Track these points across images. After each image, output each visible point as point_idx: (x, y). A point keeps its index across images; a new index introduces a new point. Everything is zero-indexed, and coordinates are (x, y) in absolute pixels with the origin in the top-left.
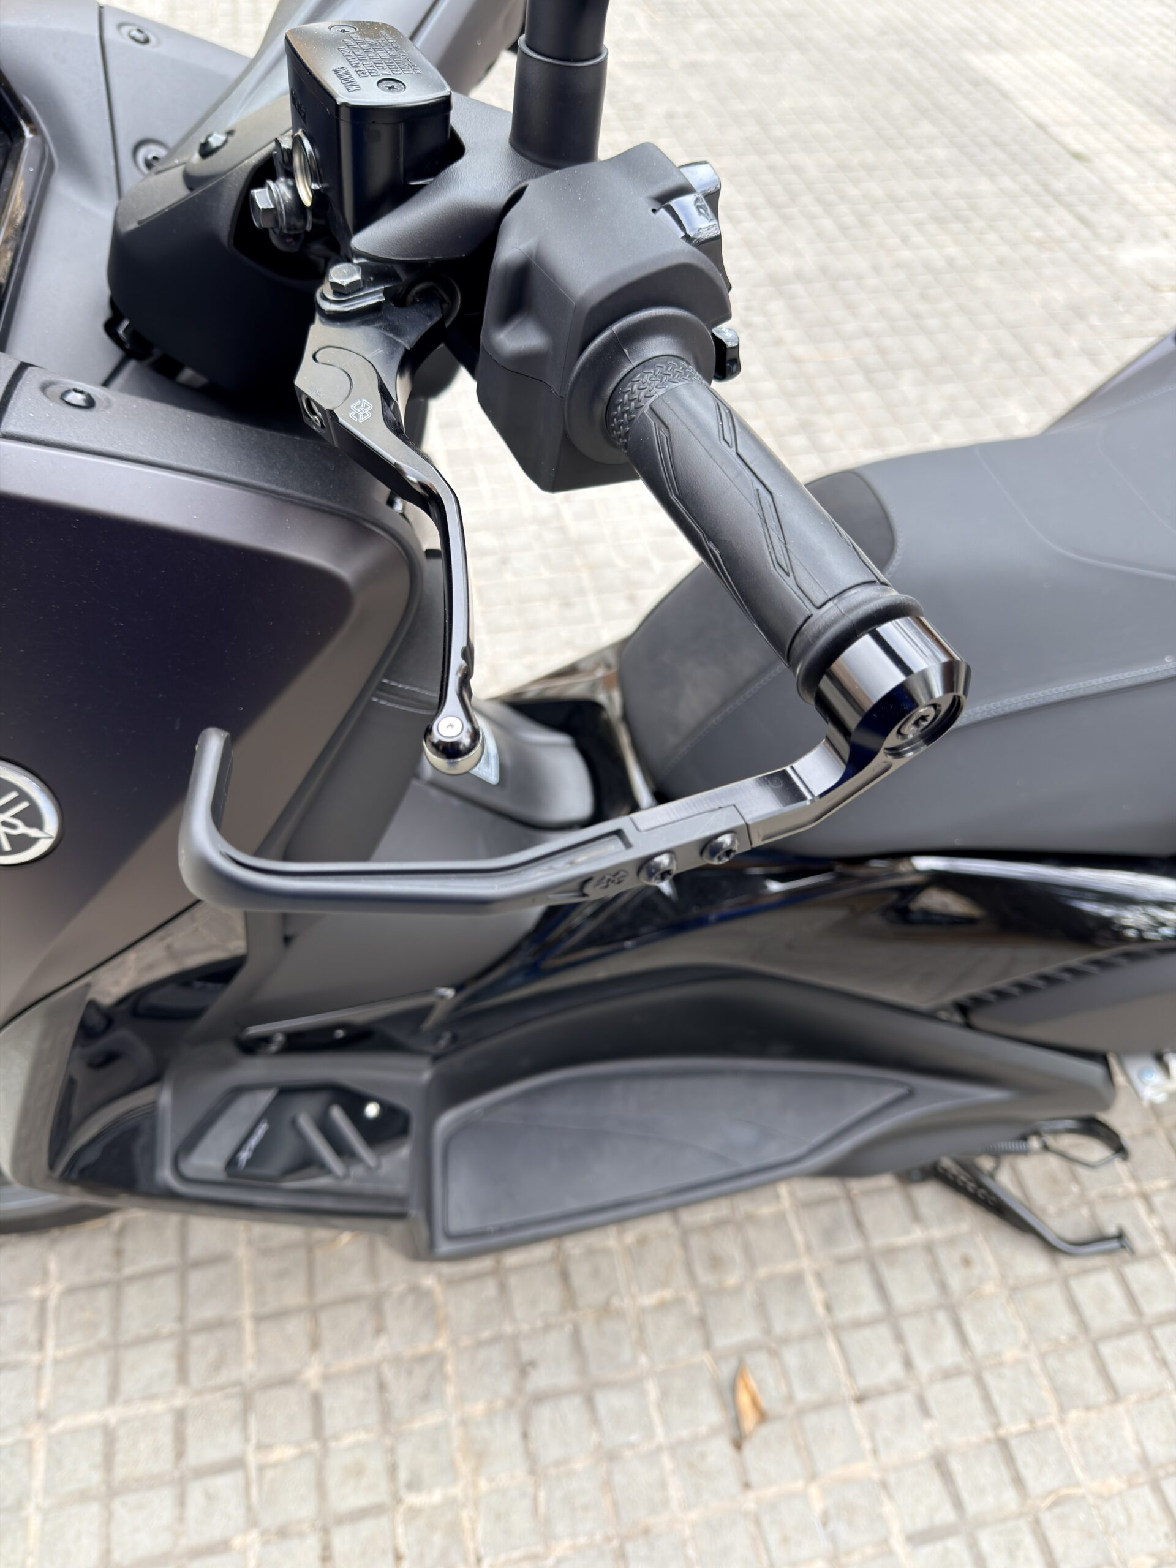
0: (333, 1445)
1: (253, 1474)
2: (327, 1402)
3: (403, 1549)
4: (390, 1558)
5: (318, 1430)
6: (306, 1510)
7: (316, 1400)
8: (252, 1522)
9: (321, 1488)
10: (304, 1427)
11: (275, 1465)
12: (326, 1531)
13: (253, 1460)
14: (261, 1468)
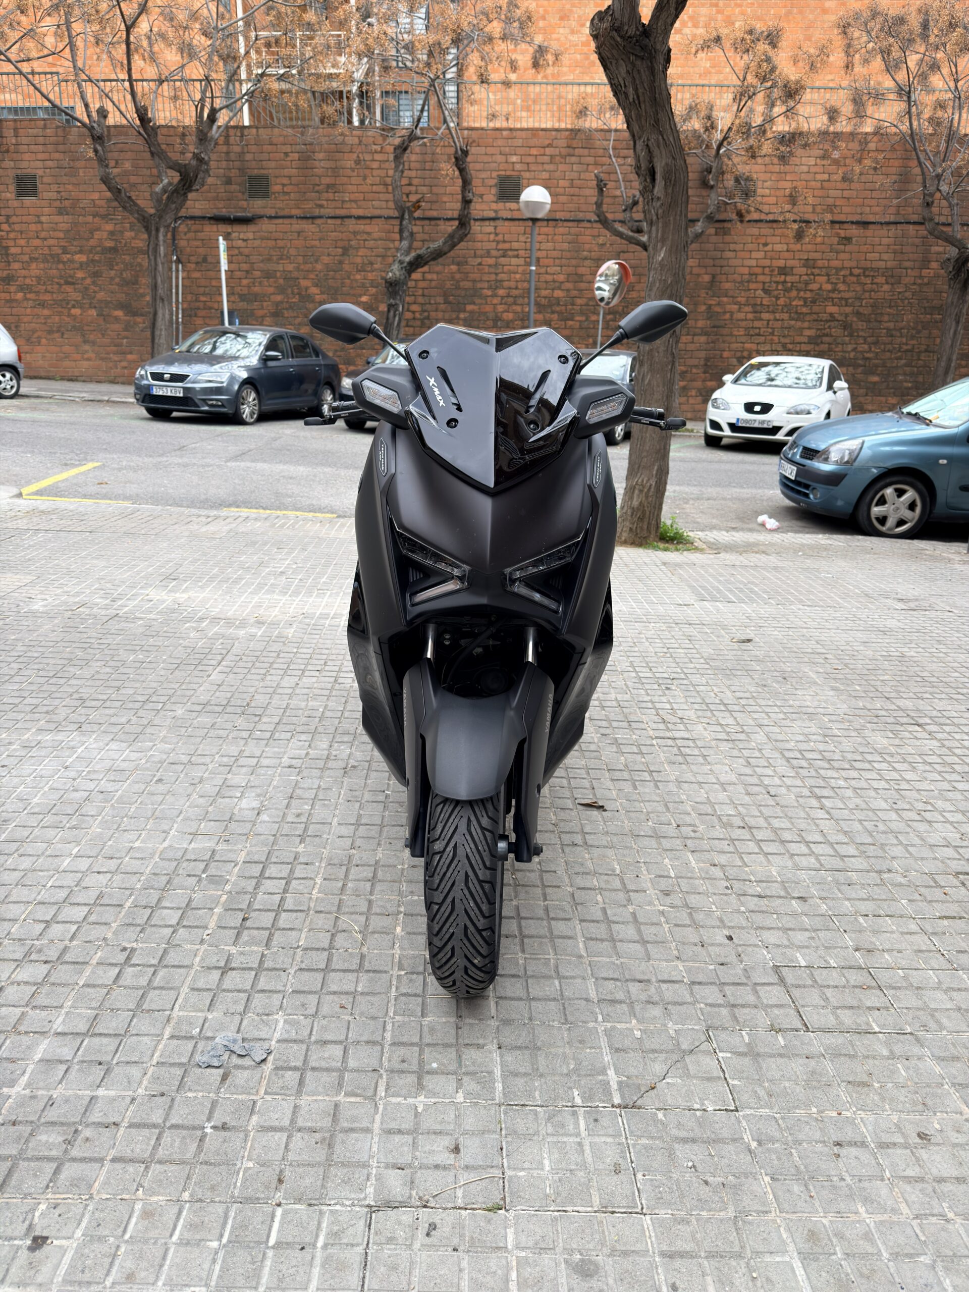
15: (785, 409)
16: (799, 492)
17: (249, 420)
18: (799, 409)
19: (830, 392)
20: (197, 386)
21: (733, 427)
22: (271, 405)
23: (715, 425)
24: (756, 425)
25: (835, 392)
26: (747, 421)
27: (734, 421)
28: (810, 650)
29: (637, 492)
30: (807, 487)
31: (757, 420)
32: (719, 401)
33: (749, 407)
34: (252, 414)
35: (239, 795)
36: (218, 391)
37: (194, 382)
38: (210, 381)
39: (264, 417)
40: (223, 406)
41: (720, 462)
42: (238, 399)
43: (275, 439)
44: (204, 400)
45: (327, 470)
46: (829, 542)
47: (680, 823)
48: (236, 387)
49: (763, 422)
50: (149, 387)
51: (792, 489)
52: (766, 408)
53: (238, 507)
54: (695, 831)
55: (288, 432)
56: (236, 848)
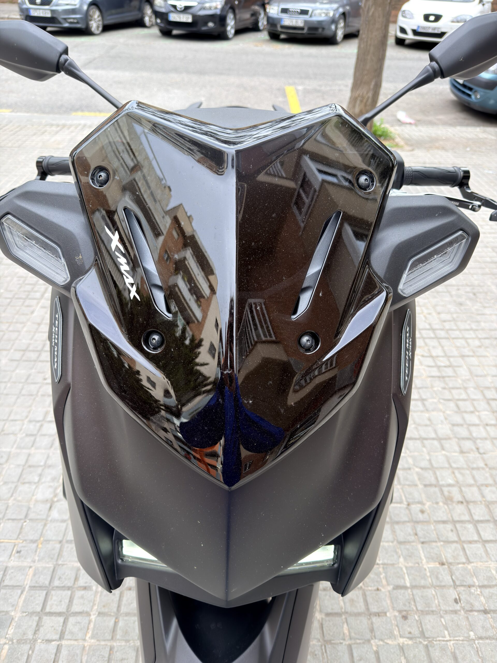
0: (343, 610)
1: (353, 642)
2: (330, 611)
3: (375, 588)
4: (378, 592)
5: (338, 615)
6: (364, 621)
7: (328, 615)
8: (369, 641)
9: (358, 614)
10: (337, 620)
11: (349, 632)
12: (370, 614)
13: (348, 642)
14: (351, 638)
15: (451, 19)
16: (464, 93)
17: (97, 32)
18: (459, 19)
19: (481, 5)
20: (60, 8)
21: (415, 32)
22: (111, 20)
23: (403, 30)
24: (430, 31)
25: (483, 5)
26: (424, 28)
27: (415, 28)
28: (488, 259)
29: (358, 102)
30: (470, 89)
31: (431, 27)
32: (406, 12)
33: (426, 17)
34: (98, 27)
35: (36, 479)
36: (73, 11)
37: (57, 5)
38: (67, 4)
39: (107, 28)
40: (78, 23)
41: (405, 59)
42: (87, 17)
43: (113, 47)
44: (65, 19)
45: (145, 74)
46: (485, 135)
47: (410, 501)
48: (85, 7)
49: (434, 29)
50: (28, 10)
51: (459, 90)
52: (438, 18)
53: (82, 111)
54: (422, 512)
55: (122, 40)
56: (25, 564)
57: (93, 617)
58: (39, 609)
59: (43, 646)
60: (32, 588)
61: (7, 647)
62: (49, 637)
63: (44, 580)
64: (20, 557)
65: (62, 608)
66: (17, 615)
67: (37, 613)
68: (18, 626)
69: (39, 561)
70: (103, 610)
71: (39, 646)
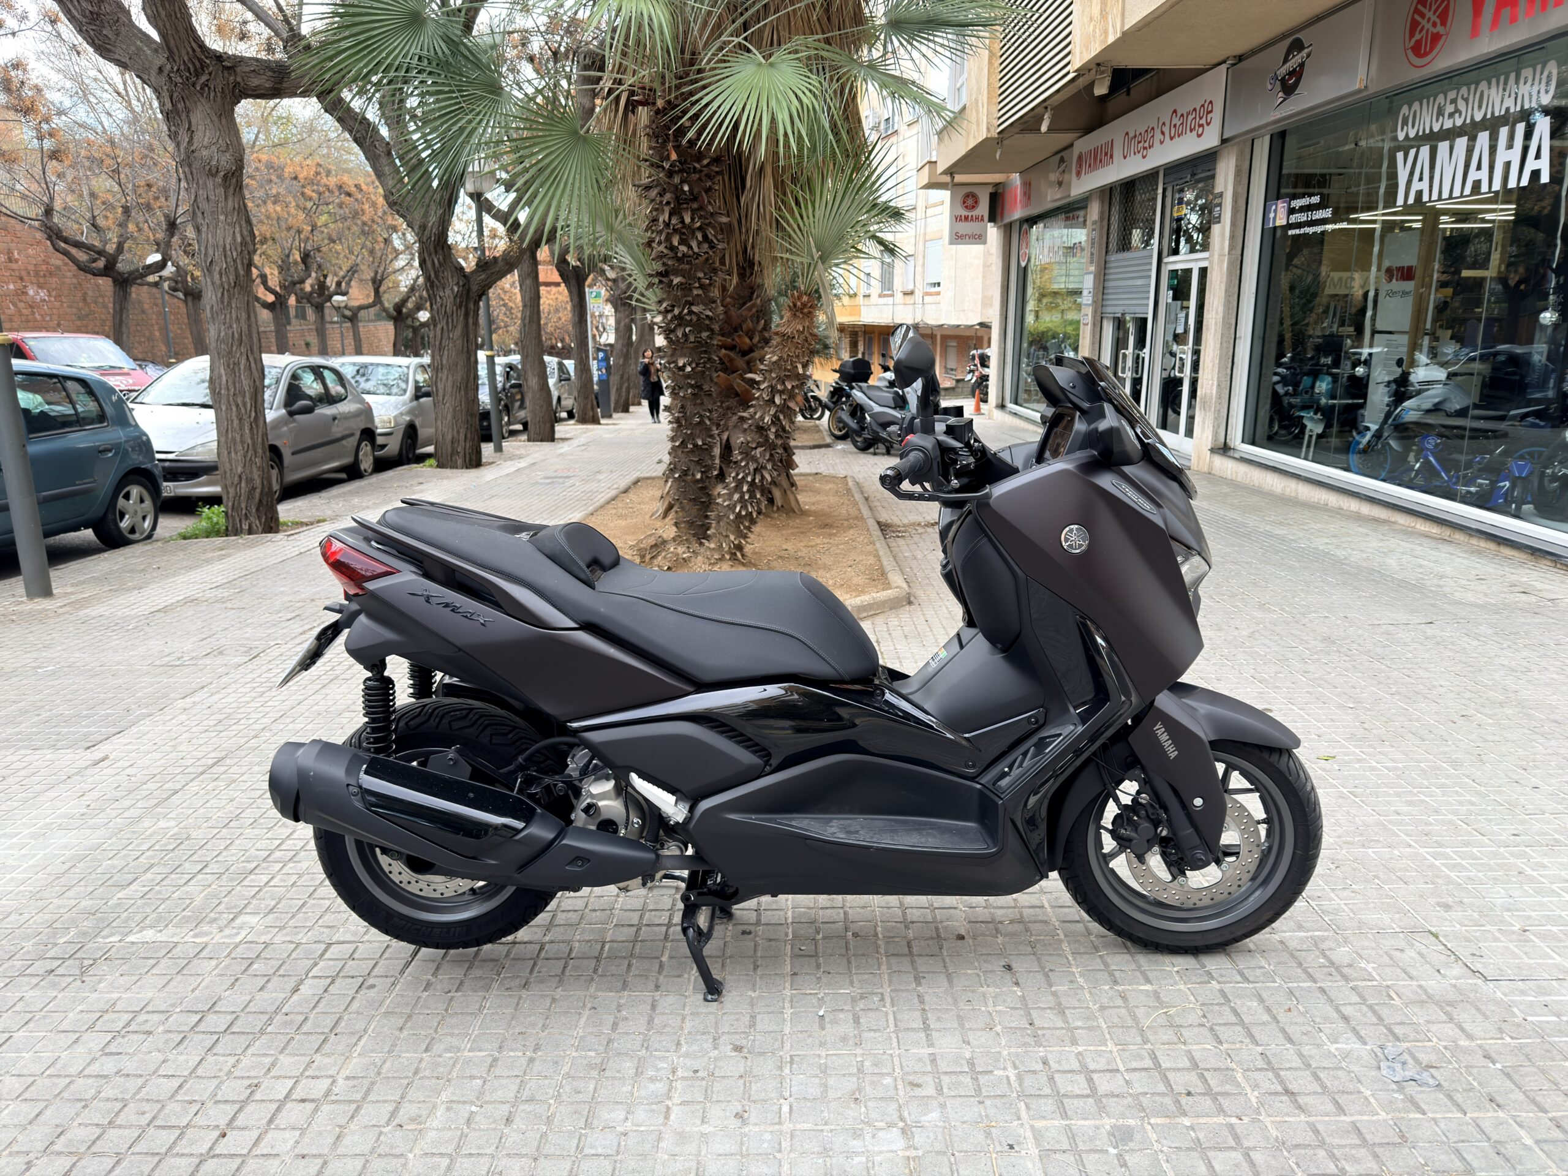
56: (1029, 1134)
57: (1080, 1049)
58: (1091, 1100)
59: (1136, 1085)
60: (1065, 1115)
61: (1152, 1121)
62: (1122, 1082)
63: (1048, 1105)
64: (1019, 1144)
65: (1081, 1079)
66: (1107, 1123)
67: (1098, 1101)
68: (1123, 1116)
69: (1019, 1119)
70: (1067, 1040)
71: (1138, 1088)
